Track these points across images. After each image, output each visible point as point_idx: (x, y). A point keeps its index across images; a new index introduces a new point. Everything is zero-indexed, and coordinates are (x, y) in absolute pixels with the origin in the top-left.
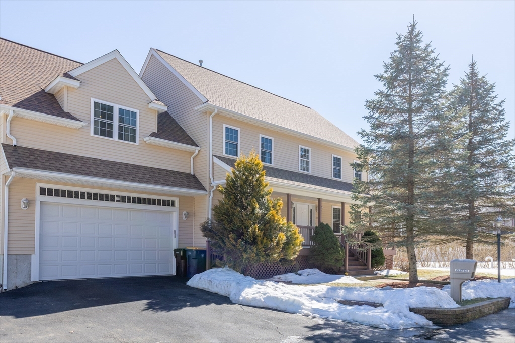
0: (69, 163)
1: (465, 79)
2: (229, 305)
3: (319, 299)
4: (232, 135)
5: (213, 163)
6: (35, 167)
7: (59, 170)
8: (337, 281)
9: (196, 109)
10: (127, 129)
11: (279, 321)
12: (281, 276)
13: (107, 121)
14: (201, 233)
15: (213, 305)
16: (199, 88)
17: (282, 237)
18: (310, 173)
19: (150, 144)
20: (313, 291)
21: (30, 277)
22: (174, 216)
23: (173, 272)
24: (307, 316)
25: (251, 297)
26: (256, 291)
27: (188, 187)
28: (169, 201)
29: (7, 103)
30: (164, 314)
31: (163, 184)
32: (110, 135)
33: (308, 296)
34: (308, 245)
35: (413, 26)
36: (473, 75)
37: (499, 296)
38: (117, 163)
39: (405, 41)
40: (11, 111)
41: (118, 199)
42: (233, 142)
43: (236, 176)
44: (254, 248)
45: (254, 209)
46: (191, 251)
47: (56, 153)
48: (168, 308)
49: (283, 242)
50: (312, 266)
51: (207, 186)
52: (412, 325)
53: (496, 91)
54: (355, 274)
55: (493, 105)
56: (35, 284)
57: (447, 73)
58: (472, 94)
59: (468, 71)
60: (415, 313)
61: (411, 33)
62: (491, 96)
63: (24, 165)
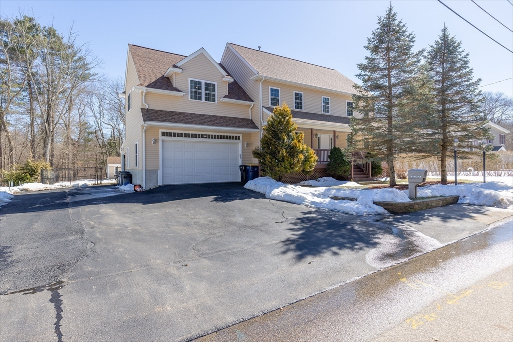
0: (176, 117)
1: (439, 40)
2: (263, 200)
3: (318, 196)
4: (274, 93)
5: (262, 111)
6: (158, 120)
7: (170, 121)
8: (344, 185)
9: (251, 78)
10: (210, 94)
11: (287, 208)
12: (305, 182)
13: (198, 90)
14: (253, 155)
15: (253, 199)
16: (254, 65)
17: (301, 157)
18: (330, 113)
19: (224, 102)
20: (316, 191)
21: (157, 183)
22: (240, 145)
23: (240, 180)
24: (306, 206)
25: (276, 194)
26: (280, 191)
27: (247, 127)
28: (236, 137)
29: (142, 85)
30: (222, 204)
31: (231, 126)
32: (200, 98)
33: (312, 194)
34: (326, 162)
35: (391, 9)
36: (445, 37)
37: (450, 195)
38: (204, 115)
39: (383, 20)
40: (144, 89)
41: (206, 136)
42: (276, 97)
43: (274, 119)
44: (283, 164)
45: (283, 140)
46: (249, 166)
47: (170, 111)
48: (225, 200)
49: (302, 160)
50: (327, 176)
51: (259, 126)
52: (373, 212)
53: (462, 47)
54: (357, 181)
55: (460, 57)
56: (160, 187)
57: (413, 40)
58: (444, 50)
59: (441, 34)
60: (377, 205)
61: (389, 14)
62: (458, 51)
63: (152, 120)
